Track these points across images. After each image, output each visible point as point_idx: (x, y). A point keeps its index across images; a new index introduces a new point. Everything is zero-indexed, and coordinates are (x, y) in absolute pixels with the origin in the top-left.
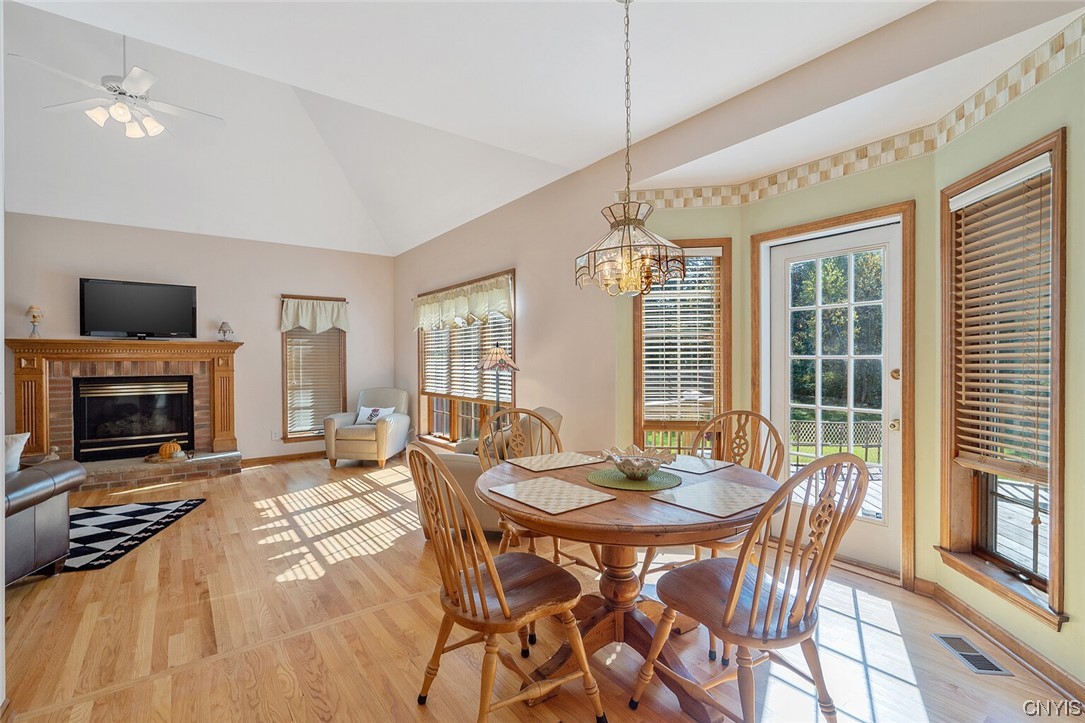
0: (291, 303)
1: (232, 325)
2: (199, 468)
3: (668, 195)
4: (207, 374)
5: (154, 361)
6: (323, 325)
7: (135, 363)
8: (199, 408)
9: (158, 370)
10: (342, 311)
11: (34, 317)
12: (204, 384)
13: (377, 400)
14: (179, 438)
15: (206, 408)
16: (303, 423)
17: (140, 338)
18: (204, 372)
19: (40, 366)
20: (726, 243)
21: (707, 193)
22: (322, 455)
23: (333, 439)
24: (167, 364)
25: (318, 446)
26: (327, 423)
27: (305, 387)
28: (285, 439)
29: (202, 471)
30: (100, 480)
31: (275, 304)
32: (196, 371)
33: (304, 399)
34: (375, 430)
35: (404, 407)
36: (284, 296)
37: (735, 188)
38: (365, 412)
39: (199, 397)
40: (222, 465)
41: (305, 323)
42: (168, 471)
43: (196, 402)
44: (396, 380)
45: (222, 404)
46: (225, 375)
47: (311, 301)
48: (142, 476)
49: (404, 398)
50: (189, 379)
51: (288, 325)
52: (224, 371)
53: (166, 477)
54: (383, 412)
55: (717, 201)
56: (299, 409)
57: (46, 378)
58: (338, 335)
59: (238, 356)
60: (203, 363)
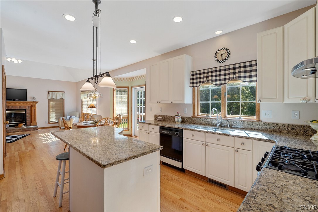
0: (51, 93)
1: (36, 98)
3: (119, 79)
4: (30, 109)
5: (17, 106)
6: (58, 98)
7: (12, 106)
8: (28, 116)
9: (18, 108)
10: (63, 94)
12: (29, 111)
13: (71, 114)
14: (23, 123)
15: (29, 116)
16: (53, 120)
17: (14, 101)
18: (29, 108)
20: (128, 87)
21: (125, 79)
22: (58, 127)
23: (60, 123)
24: (20, 106)
25: (57, 125)
26: (59, 119)
27: (54, 112)
28: (49, 123)
29: (29, 130)
31: (47, 93)
32: (27, 108)
33: (54, 114)
34: (70, 120)
35: (78, 116)
36: (49, 91)
37: (130, 78)
38: (68, 117)
39: (28, 114)
40: (33, 129)
41: (54, 97)
42: (21, 130)
43: (27, 115)
44: (77, 110)
45: (34, 115)
47: (56, 92)
48: (14, 130)
49: (78, 114)
50: (25, 110)
51: (50, 98)
52: (34, 108)
53: (20, 131)
54: (72, 117)
55: (127, 80)
58: (63, 100)
59: (37, 105)
60: (29, 106)
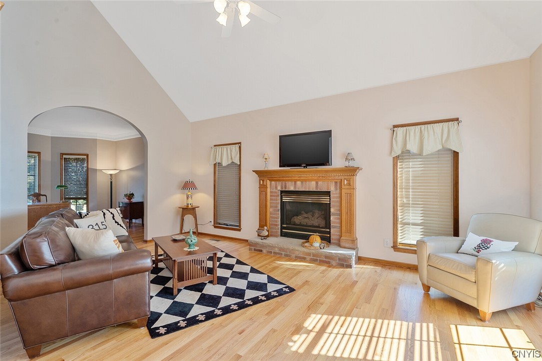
0: (400, 131)
2: (326, 257)
4: (338, 191)
6: (431, 147)
8: (334, 214)
10: (453, 131)
11: (266, 159)
12: (337, 197)
15: (337, 214)
17: (304, 167)
18: (336, 189)
19: (266, 184)
24: (317, 183)
27: (415, 206)
28: (395, 247)
30: (280, 250)
31: (388, 134)
32: (332, 189)
33: (413, 216)
34: (474, 269)
36: (394, 126)
38: (472, 240)
39: (334, 206)
40: (339, 259)
41: (413, 147)
42: (310, 254)
43: (332, 210)
44: (532, 209)
45: (347, 212)
46: (348, 191)
47: (419, 127)
50: (328, 194)
51: (398, 151)
52: (348, 189)
53: (308, 258)
54: (497, 246)
56: (408, 224)
57: (269, 190)
58: (451, 156)
60: (336, 183)
